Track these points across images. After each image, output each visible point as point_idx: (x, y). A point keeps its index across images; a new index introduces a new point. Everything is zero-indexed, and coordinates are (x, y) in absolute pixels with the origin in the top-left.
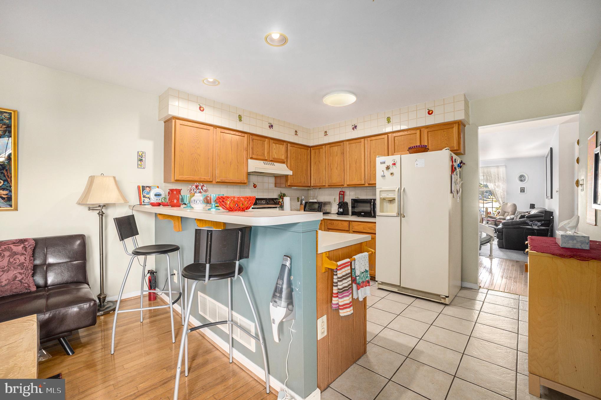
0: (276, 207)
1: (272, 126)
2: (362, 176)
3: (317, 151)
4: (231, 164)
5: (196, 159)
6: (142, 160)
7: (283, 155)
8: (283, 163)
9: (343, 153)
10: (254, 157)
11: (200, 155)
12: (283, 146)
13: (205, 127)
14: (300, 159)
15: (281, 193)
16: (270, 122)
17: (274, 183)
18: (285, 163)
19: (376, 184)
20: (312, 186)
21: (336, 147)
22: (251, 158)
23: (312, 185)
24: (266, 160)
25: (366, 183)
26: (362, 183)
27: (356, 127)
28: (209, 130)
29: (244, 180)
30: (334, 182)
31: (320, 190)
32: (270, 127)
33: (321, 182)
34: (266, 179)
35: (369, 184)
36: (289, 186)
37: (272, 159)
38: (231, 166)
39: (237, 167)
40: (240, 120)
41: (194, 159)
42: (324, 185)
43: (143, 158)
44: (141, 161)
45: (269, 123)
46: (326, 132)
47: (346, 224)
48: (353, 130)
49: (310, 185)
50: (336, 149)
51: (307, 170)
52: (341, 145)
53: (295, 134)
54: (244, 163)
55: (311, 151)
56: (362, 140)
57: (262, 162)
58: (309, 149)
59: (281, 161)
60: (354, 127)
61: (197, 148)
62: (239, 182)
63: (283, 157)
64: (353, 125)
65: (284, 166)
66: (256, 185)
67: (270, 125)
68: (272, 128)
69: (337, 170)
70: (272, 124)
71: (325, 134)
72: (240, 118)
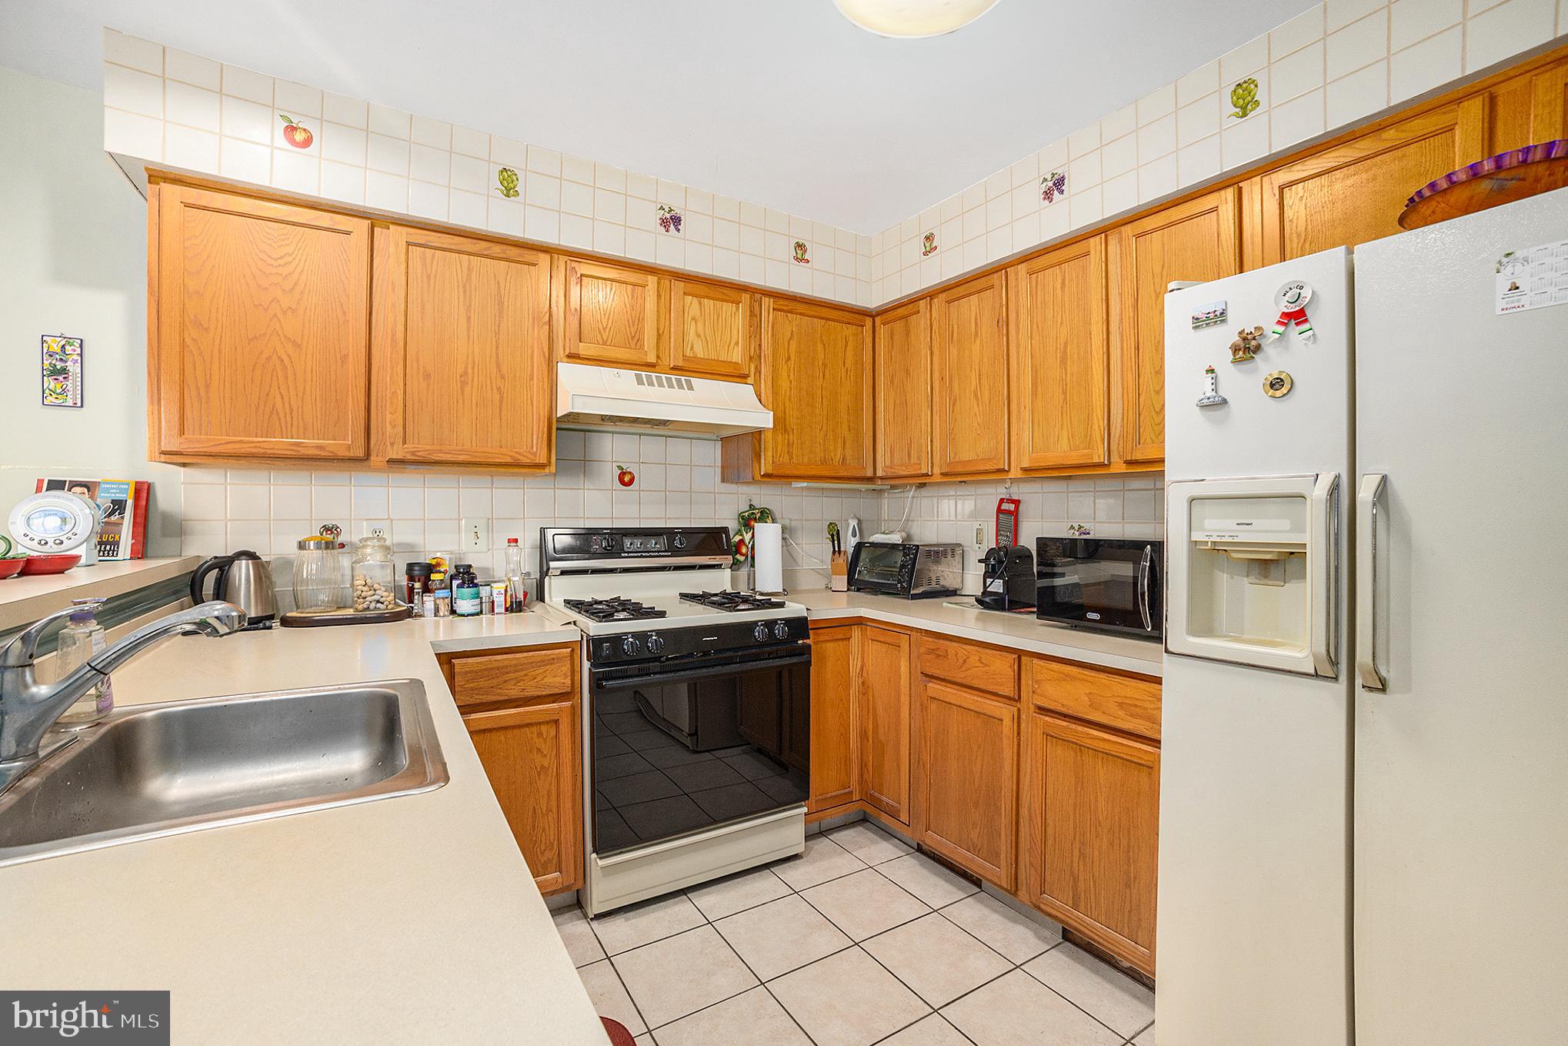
0: (719, 566)
1: (676, 221)
2: (1096, 427)
3: (899, 326)
4: (464, 384)
5: (275, 357)
6: (66, 372)
7: (737, 343)
8: (742, 378)
9: (1003, 324)
10: (584, 349)
11: (297, 346)
12: (738, 309)
13: (325, 219)
14: (825, 365)
15: (751, 506)
16: (667, 203)
17: (719, 463)
18: (750, 380)
19: (1163, 461)
20: (882, 478)
21: (974, 298)
22: (573, 357)
23: (880, 473)
24: (650, 366)
25: (1115, 458)
26: (1096, 460)
27: (1059, 183)
28: (348, 233)
29: (535, 454)
30: (966, 455)
31: (924, 492)
32: (664, 223)
33: (914, 460)
34: (679, 449)
35: (1129, 463)
36: (766, 475)
37: (680, 364)
38: (467, 389)
39: (497, 397)
40: (509, 191)
41: (268, 359)
42: (924, 471)
43: (72, 365)
44: (63, 378)
45: (662, 208)
46: (929, 238)
47: (1003, 666)
48: (1047, 202)
49: (869, 473)
50: (971, 307)
51: (857, 411)
52: (992, 287)
53: (797, 259)
54: (532, 378)
55: (877, 329)
56: (1095, 243)
57: (629, 375)
58: (869, 322)
59: (730, 370)
60: (1050, 184)
61: (284, 313)
62: (509, 460)
63: (737, 355)
64: (1045, 180)
65: (745, 392)
66: (630, 473)
67: (668, 216)
68: (678, 230)
69: (977, 399)
70: (678, 211)
71: (928, 245)
72: (508, 183)
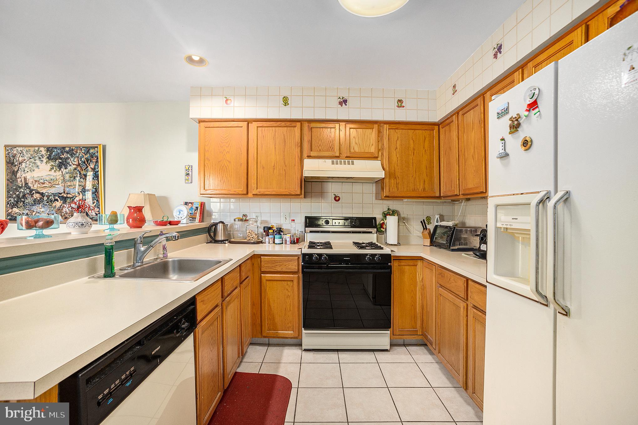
0: (370, 232)
1: (345, 101)
3: (447, 128)
4: (274, 169)
5: (224, 166)
6: (189, 174)
7: (373, 145)
8: (376, 158)
10: (312, 154)
11: (230, 162)
12: (373, 131)
13: (235, 124)
14: (414, 149)
15: (388, 209)
16: (341, 95)
17: (374, 192)
18: (379, 159)
20: (444, 197)
21: (472, 111)
22: (309, 157)
23: (442, 195)
24: (338, 157)
27: (500, 48)
28: (242, 127)
29: (296, 191)
30: (470, 186)
32: (341, 103)
33: (453, 188)
34: (358, 187)
36: (386, 197)
37: (348, 155)
38: (275, 171)
39: (284, 172)
40: (286, 104)
41: (223, 167)
43: (190, 172)
44: (188, 176)
45: (339, 98)
46: (454, 87)
48: (495, 59)
49: (438, 195)
50: (471, 116)
51: (431, 167)
53: (398, 106)
54: (295, 166)
56: (516, 75)
57: (330, 161)
58: (436, 127)
59: (369, 155)
60: (496, 50)
61: (227, 153)
62: (288, 193)
63: (373, 149)
64: (494, 48)
65: (377, 164)
66: (338, 196)
67: (342, 100)
68: (346, 105)
69: (473, 159)
70: (346, 98)
71: (454, 90)
72: (286, 101)
